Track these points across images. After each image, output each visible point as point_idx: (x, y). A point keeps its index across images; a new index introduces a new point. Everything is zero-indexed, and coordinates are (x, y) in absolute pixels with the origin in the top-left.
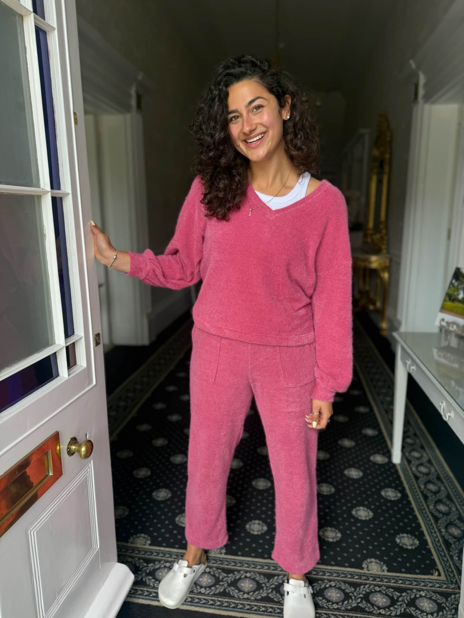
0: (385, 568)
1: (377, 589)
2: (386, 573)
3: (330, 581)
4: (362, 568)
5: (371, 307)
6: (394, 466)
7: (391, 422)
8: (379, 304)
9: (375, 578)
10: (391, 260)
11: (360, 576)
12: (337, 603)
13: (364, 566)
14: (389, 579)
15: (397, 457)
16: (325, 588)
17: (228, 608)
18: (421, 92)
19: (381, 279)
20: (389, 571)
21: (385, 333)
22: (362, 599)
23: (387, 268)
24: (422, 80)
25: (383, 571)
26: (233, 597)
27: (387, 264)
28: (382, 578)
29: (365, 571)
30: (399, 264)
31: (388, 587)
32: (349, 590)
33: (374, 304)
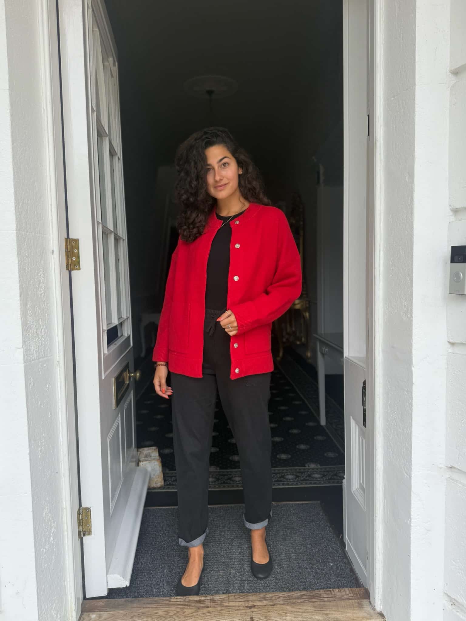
0: (318, 465)
1: (315, 472)
2: (319, 467)
3: (287, 472)
4: (306, 467)
5: (298, 343)
6: (322, 426)
7: (318, 407)
8: (303, 340)
9: (313, 469)
10: (310, 302)
11: (304, 469)
12: (293, 479)
13: (306, 465)
14: (321, 469)
15: (323, 422)
16: (284, 475)
17: (228, 487)
18: (322, 178)
19: (304, 317)
20: (321, 466)
21: (310, 361)
22: (306, 477)
23: (308, 309)
24: (322, 171)
25: (318, 466)
26: (230, 484)
27: (308, 305)
28: (317, 469)
29: (307, 467)
30: (316, 304)
31: (320, 471)
32: (298, 474)
33: (300, 340)
